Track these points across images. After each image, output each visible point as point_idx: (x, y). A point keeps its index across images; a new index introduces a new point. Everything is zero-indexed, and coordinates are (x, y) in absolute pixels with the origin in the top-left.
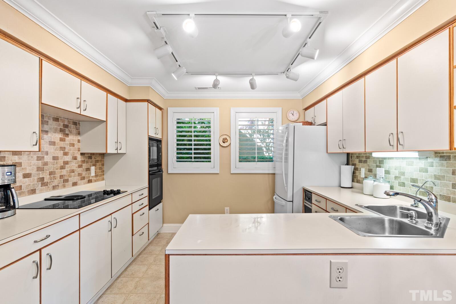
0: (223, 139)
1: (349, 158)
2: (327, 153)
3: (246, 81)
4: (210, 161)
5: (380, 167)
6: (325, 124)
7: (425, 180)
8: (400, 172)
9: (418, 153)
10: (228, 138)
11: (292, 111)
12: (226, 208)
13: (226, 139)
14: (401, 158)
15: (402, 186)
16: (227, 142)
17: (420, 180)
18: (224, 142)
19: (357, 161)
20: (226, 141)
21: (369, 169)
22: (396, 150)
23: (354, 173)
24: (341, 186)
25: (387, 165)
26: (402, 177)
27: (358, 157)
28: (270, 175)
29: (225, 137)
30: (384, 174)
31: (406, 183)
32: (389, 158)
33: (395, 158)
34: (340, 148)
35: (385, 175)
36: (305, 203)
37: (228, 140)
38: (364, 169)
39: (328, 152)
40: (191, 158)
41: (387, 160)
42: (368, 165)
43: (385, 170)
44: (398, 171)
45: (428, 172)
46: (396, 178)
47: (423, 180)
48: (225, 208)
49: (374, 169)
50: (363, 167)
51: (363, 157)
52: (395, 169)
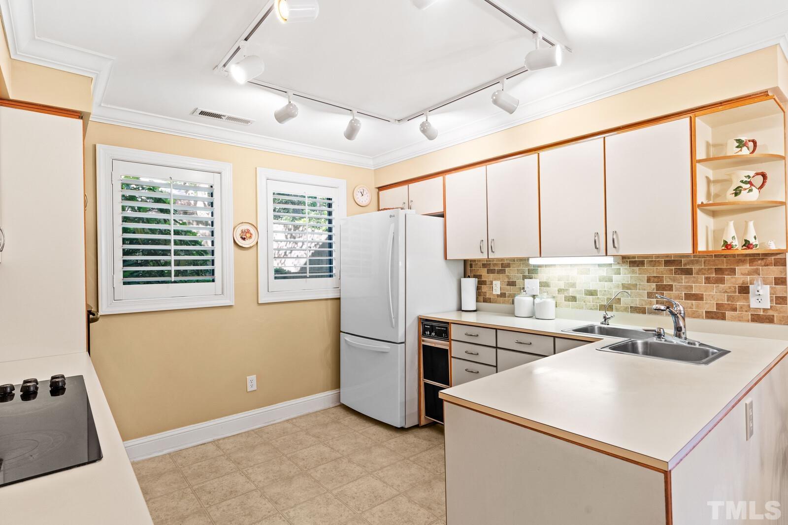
0: (242, 232)
1: (469, 268)
2: (446, 258)
3: (342, 122)
4: (213, 281)
5: (531, 278)
6: (442, 215)
7: (608, 291)
8: (568, 283)
9: (613, 258)
10: (252, 231)
11: (361, 189)
12: (249, 378)
13: (248, 231)
14: (568, 265)
15: (572, 301)
16: (250, 237)
17: (600, 291)
18: (244, 239)
19: (483, 272)
20: (248, 235)
21: (509, 282)
22: (604, 254)
23: (478, 289)
24: (463, 309)
25: (543, 275)
26: (571, 289)
27: (484, 265)
28: (329, 302)
29: (245, 227)
30: (539, 287)
31: (578, 296)
32: (546, 266)
33: (558, 265)
34: (481, 252)
35: (540, 289)
36: (423, 341)
37: (251, 234)
38: (499, 282)
39: (448, 259)
40: (169, 274)
41: (544, 268)
42: (508, 277)
43: (540, 282)
44: (563, 282)
45: (612, 281)
46: (560, 291)
47: (605, 291)
48: (247, 377)
49: (519, 282)
50: (495, 279)
51: (495, 265)
52: (559, 280)
